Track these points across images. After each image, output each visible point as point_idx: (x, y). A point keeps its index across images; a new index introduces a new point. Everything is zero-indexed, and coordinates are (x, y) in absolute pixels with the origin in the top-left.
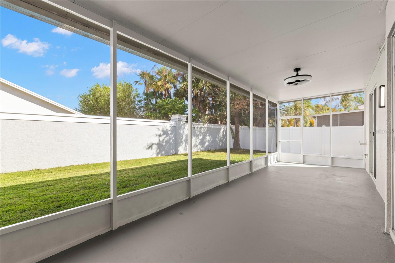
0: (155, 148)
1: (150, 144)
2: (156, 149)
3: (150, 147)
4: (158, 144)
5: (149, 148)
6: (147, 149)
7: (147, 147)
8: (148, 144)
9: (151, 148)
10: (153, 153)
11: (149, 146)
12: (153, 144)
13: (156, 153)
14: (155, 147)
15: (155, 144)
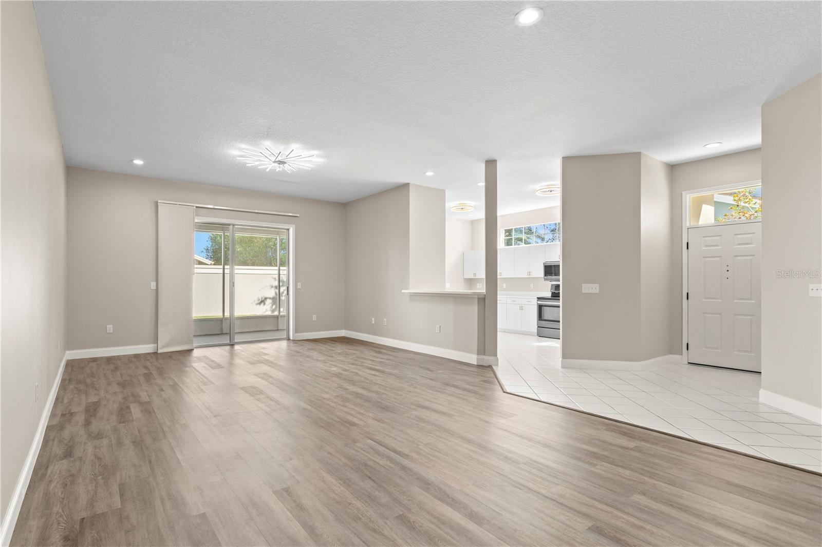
0: (269, 304)
1: (262, 298)
2: (271, 305)
3: (262, 301)
4: (273, 299)
5: (260, 303)
6: (257, 304)
7: (257, 302)
8: (259, 298)
9: (263, 303)
10: (267, 309)
11: (259, 301)
12: (266, 298)
13: (270, 310)
14: (269, 302)
15: (270, 298)
